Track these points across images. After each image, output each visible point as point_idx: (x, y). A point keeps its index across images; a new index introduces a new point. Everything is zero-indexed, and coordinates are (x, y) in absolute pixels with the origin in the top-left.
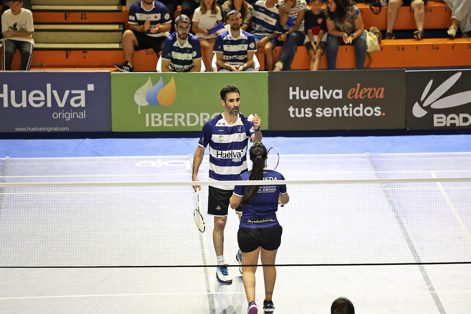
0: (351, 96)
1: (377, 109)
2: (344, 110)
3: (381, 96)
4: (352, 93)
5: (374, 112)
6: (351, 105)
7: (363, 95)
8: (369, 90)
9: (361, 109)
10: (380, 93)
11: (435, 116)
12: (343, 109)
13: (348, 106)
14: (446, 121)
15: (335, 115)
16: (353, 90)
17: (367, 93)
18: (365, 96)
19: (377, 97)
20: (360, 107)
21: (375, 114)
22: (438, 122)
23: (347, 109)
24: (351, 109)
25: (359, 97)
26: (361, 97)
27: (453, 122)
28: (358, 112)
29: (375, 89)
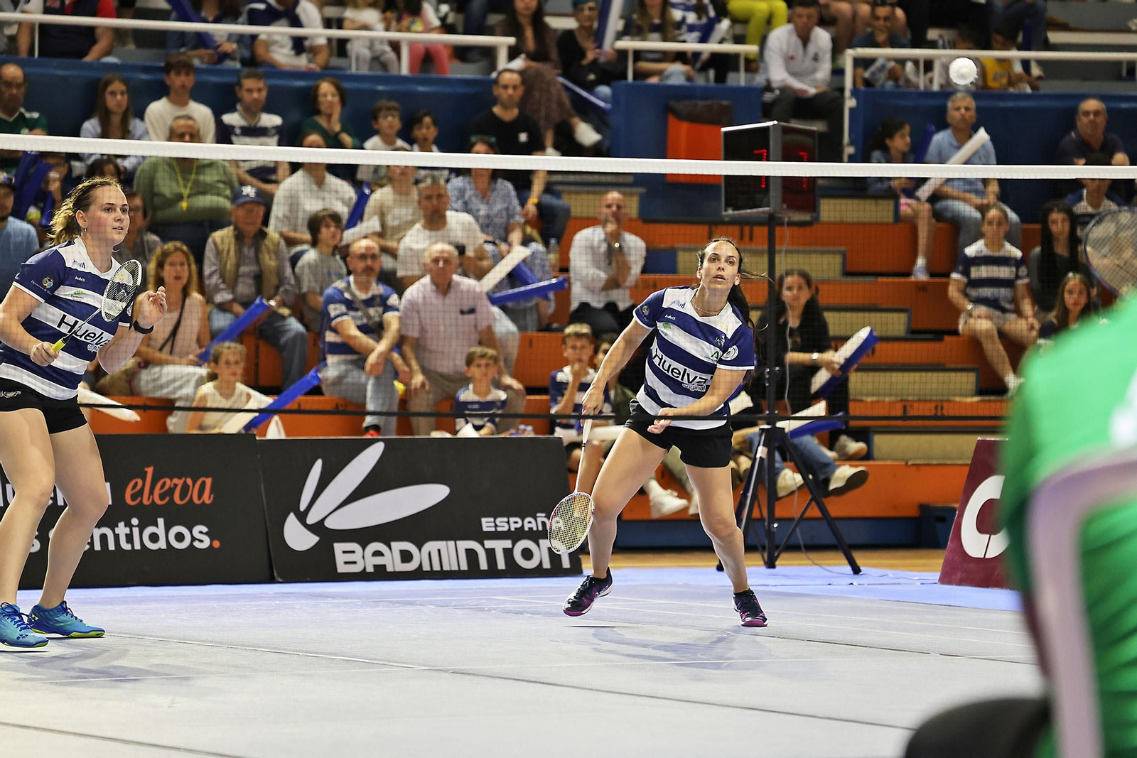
0: (134, 497)
1: (199, 529)
2: (118, 535)
3: (207, 498)
4: (134, 491)
5: (193, 539)
6: (135, 521)
7: (162, 497)
8: (176, 483)
9: (160, 530)
10: (203, 492)
11: (339, 548)
12: (117, 531)
13: (129, 525)
14: (362, 560)
15: (97, 547)
16: (136, 484)
17: (171, 492)
18: (168, 498)
19: (196, 501)
20: (157, 526)
21: (197, 544)
22: (346, 563)
23: (127, 530)
24: (136, 531)
25: (153, 500)
26: (158, 502)
27: (379, 561)
28: (154, 538)
29: (189, 481)
